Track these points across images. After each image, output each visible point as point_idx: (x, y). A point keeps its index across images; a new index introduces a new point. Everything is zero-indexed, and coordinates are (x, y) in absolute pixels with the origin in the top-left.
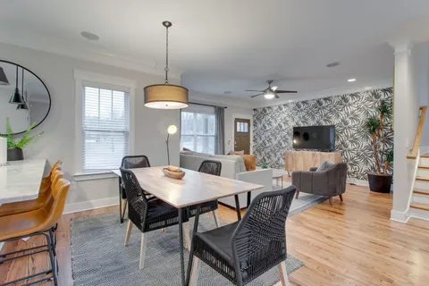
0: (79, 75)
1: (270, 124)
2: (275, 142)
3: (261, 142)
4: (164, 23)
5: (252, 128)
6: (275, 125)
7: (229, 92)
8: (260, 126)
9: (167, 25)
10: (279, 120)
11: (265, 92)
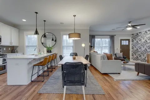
0: (62, 33)
1: (140, 40)
2: (143, 49)
3: (135, 49)
4: (74, 16)
5: (131, 43)
6: (143, 41)
7: (114, 29)
8: (135, 41)
9: (75, 16)
10: (145, 38)
11: (127, 27)
